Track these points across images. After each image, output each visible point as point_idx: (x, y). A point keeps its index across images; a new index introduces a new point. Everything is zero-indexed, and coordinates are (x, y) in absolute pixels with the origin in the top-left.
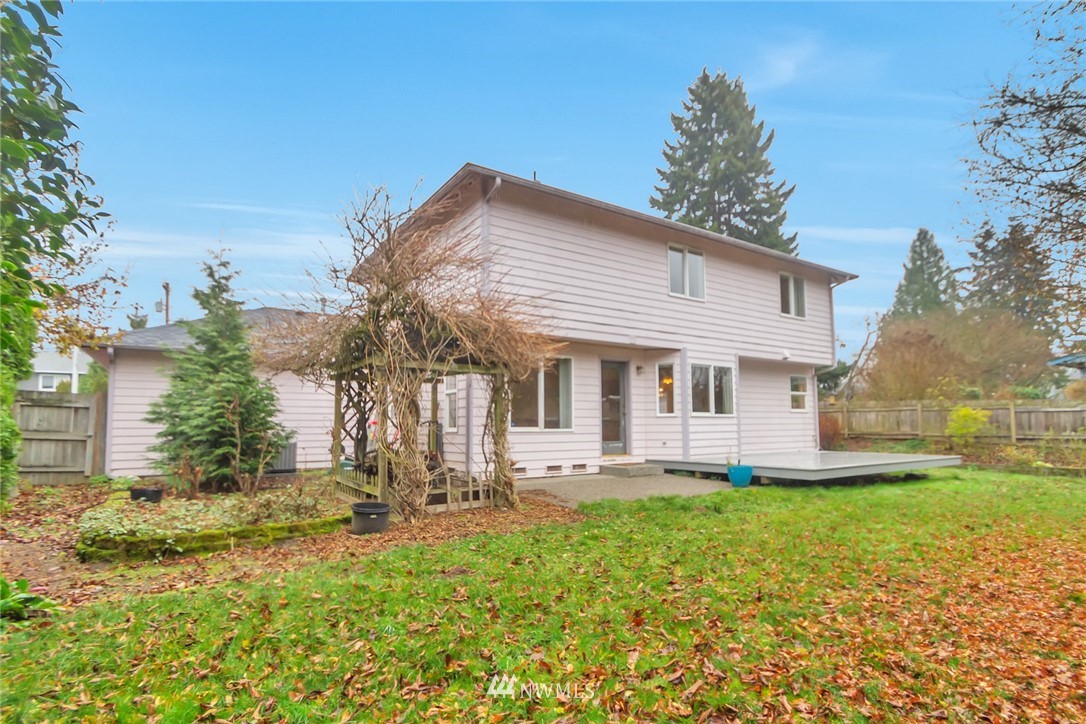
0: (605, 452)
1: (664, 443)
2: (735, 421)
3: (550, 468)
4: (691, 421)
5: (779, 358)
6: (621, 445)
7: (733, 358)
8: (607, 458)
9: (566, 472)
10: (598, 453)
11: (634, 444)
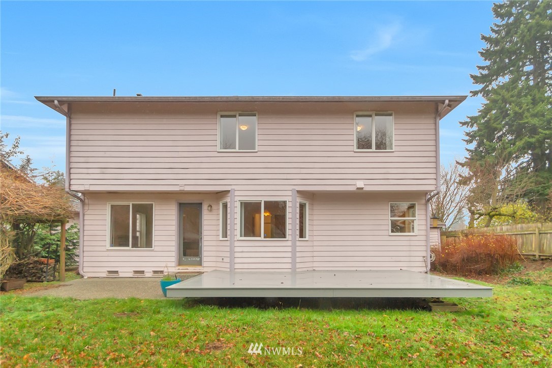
0: (180, 263)
1: (223, 259)
2: (289, 243)
3: (136, 272)
4: (237, 244)
5: (353, 188)
6: (198, 259)
7: (290, 193)
8: (181, 268)
9: (147, 275)
10: (173, 264)
11: (204, 259)
